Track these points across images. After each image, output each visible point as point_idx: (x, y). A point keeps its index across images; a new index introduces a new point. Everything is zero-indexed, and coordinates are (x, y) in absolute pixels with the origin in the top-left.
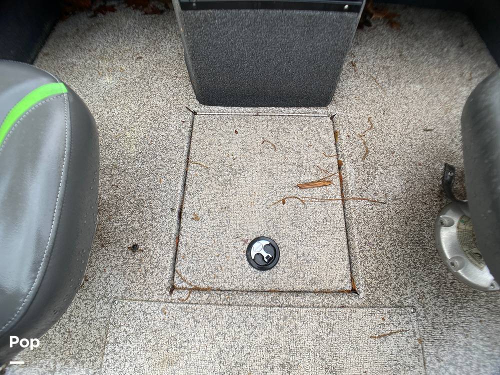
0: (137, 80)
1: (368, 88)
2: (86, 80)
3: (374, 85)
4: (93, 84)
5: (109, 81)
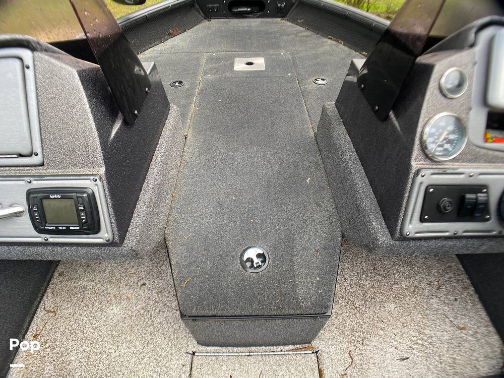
0: (142, 312)
1: (347, 314)
2: (95, 309)
3: (352, 310)
4: (102, 315)
5: (116, 312)
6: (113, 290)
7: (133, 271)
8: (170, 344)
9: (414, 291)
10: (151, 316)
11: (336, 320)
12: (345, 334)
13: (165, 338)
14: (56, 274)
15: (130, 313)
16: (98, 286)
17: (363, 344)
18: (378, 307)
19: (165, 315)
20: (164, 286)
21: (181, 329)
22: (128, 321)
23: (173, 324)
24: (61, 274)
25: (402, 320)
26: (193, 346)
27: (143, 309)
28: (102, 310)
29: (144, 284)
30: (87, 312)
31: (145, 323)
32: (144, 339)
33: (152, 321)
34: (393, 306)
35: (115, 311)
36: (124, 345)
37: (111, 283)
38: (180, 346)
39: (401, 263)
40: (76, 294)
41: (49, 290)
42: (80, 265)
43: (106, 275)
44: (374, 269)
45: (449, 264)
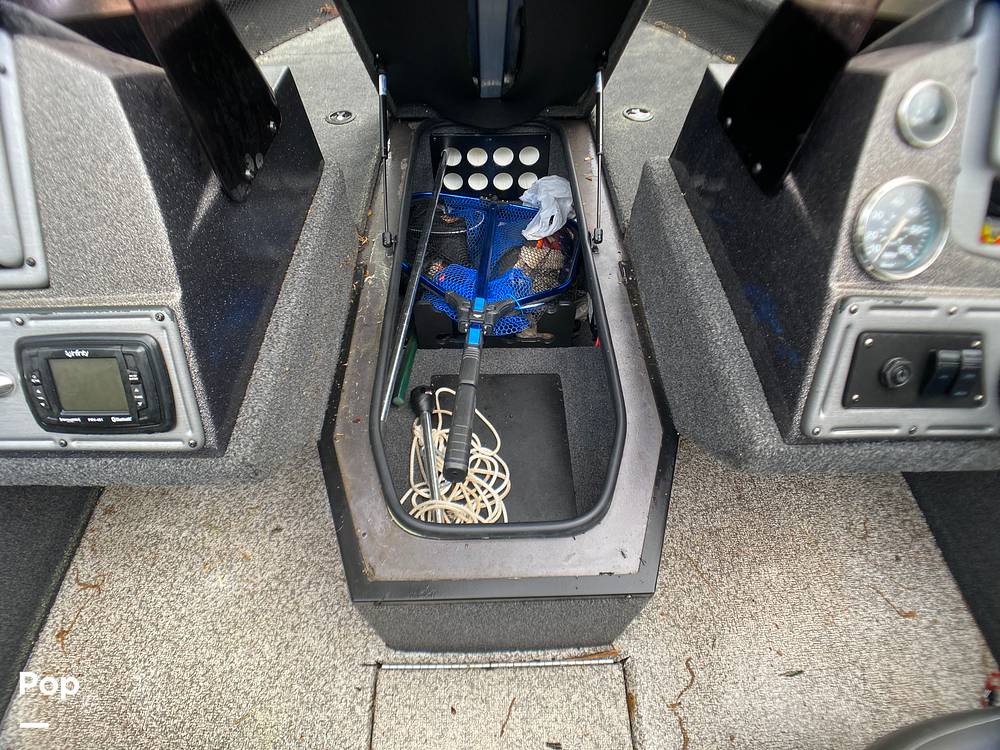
1: (685, 587)
2: (180, 579)
3: (694, 580)
4: (193, 591)
5: (221, 586)
6: (215, 542)
7: (255, 503)
8: (332, 648)
9: (817, 542)
10: (293, 592)
11: (662, 599)
12: (679, 626)
13: (321, 636)
14: (99, 511)
15: (250, 587)
16: (184, 534)
17: (713, 645)
18: (745, 572)
19: (320, 591)
20: (318, 532)
21: (354, 617)
22: (246, 604)
23: (336, 607)
24: (109, 511)
25: (792, 598)
26: (377, 650)
27: (276, 578)
28: (193, 580)
29: (278, 529)
30: (165, 585)
31: (280, 606)
32: (279, 638)
33: (295, 603)
34: (774, 571)
35: (219, 582)
36: (240, 651)
37: (209, 526)
38: (352, 651)
39: (792, 486)
40: (141, 549)
41: (85, 543)
42: (148, 492)
43: (200, 512)
44: (739, 498)
45: (888, 489)
